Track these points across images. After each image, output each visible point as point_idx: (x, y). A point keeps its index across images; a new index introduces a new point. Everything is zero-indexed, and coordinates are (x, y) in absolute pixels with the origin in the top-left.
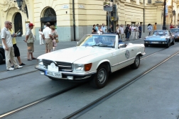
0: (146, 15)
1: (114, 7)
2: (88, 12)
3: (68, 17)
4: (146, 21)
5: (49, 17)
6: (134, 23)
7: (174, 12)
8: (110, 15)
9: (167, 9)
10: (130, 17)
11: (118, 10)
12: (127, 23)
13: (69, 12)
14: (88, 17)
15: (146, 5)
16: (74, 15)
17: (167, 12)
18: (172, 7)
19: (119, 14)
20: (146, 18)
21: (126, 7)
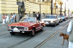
0: (41, 8)
1: (23, 3)
2: (7, 6)
4: (41, 11)
6: (35, 12)
7: (57, 6)
8: (20, 7)
9: (53, 5)
10: (32, 9)
11: (25, 5)
12: (31, 13)
14: (7, 9)
15: (41, 2)
17: (53, 6)
18: (55, 4)
19: (26, 7)
20: (41, 9)
21: (30, 3)
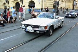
0: (66, 5)
2: (47, 3)
3: (40, 5)
5: (32, 5)
7: (77, 4)
13: (41, 3)
15: (66, 1)
16: (42, 4)
